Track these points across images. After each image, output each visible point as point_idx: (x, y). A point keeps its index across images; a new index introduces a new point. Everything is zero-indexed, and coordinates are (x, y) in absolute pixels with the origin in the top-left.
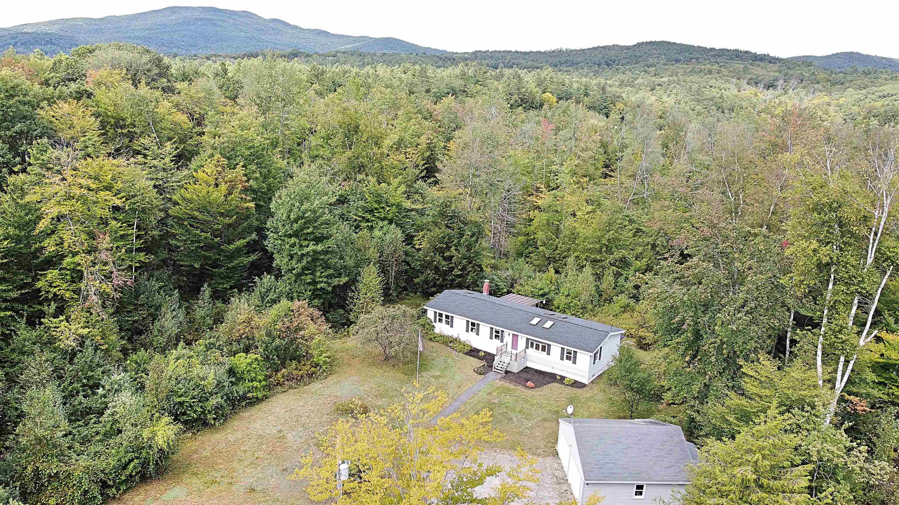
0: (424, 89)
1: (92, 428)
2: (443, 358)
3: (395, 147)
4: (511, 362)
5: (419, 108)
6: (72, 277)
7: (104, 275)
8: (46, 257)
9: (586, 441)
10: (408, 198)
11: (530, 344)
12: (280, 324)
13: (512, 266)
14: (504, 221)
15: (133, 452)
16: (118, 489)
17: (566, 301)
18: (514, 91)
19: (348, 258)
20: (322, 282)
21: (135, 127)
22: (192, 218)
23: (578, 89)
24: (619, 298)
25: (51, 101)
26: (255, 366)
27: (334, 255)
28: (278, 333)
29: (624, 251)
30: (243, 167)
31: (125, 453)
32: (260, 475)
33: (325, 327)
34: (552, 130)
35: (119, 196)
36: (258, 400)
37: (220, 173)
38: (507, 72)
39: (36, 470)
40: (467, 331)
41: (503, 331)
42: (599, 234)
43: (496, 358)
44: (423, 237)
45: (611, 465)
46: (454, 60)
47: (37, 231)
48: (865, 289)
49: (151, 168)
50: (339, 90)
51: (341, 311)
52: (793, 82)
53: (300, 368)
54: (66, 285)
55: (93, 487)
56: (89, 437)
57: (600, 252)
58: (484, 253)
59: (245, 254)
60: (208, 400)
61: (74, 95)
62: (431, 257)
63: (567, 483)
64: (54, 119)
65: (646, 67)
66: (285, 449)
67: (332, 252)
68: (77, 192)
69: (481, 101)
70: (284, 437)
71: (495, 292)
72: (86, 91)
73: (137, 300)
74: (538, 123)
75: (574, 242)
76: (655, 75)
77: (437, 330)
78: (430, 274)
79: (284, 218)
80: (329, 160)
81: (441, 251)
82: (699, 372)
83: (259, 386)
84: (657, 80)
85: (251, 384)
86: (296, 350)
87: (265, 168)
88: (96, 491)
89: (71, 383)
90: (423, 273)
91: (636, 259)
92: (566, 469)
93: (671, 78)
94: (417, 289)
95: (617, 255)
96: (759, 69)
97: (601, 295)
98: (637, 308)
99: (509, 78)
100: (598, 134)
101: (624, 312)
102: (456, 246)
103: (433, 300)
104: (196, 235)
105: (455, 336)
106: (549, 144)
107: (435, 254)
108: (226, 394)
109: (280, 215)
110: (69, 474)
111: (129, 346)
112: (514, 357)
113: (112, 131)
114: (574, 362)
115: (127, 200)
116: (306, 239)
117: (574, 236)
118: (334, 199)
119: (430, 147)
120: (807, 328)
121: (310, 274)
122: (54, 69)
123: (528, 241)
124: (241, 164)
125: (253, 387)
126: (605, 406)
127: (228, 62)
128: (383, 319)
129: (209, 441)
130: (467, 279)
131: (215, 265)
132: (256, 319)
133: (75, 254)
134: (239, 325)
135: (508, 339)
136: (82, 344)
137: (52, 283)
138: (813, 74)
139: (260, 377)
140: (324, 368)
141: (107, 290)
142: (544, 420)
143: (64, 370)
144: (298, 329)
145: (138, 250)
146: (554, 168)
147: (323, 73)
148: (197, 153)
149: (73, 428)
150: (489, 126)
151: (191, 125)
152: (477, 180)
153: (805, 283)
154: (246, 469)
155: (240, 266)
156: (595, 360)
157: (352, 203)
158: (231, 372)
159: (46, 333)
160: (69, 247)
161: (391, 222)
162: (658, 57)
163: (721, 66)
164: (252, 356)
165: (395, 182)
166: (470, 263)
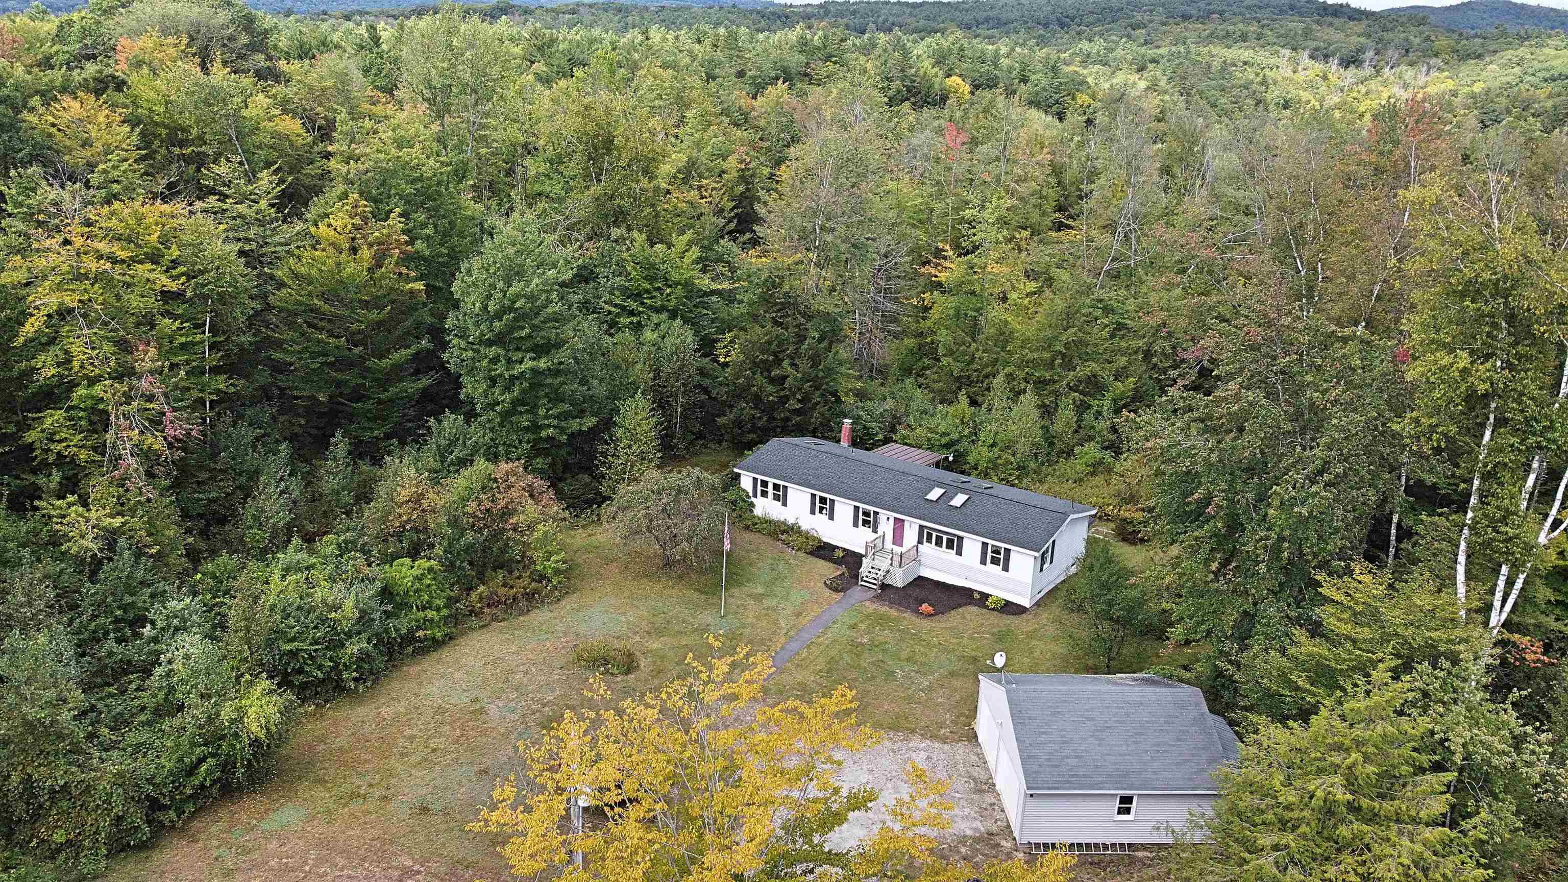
0: (733, 71)
1: (132, 700)
2: (770, 561)
3: (681, 176)
4: (892, 569)
5: (726, 105)
6: (91, 423)
7: (147, 419)
8: (41, 387)
9: (1030, 718)
10: (704, 270)
11: (924, 535)
12: (474, 504)
13: (893, 393)
14: (878, 311)
15: (205, 745)
16: (180, 812)
17: (991, 455)
18: (894, 73)
19: (595, 382)
20: (549, 426)
21: (205, 143)
22: (312, 311)
23: (1010, 69)
24: (1086, 449)
25: (48, 97)
26: (428, 582)
27: (570, 376)
28: (471, 520)
29: (1094, 365)
30: (400, 215)
31: (191, 748)
32: (439, 782)
33: (556, 508)
34: (964, 143)
35: (174, 272)
36: (436, 644)
37: (356, 228)
38: (883, 38)
39: (28, 781)
40: (813, 512)
41: (876, 513)
42: (1049, 333)
43: (865, 561)
44: (732, 341)
45: (1073, 762)
46: (787, 17)
47: (21, 340)
48: (1555, 441)
49: (234, 218)
50: (579, 73)
51: (586, 478)
52: (1392, 54)
53: (511, 582)
54: (80, 437)
55: (131, 810)
56: (127, 716)
57: (1051, 365)
58: (843, 370)
59: (412, 375)
60: (343, 645)
61: (92, 85)
62: (746, 378)
63: (994, 791)
64: (54, 130)
65: (1129, 29)
66: (484, 733)
67: (567, 373)
68: (91, 265)
69: (835, 91)
70: (482, 711)
71: (863, 440)
72: (114, 77)
73: (215, 462)
74: (940, 131)
75: (1003, 349)
76: (1146, 43)
77: (758, 511)
78: (745, 409)
79: (477, 310)
80: (561, 200)
81: (766, 367)
82: (1234, 591)
83: (436, 618)
84: (1151, 52)
85: (421, 614)
86: (503, 551)
87: (444, 217)
88: (137, 818)
89: (94, 617)
90: (731, 407)
91: (1116, 379)
92: (991, 764)
93: (1174, 49)
94: (722, 435)
95: (1083, 370)
96: (1331, 30)
97: (1051, 444)
98: (1118, 468)
99: (885, 50)
100: (1046, 150)
101: (1093, 474)
102: (793, 359)
103: (751, 457)
104: (319, 341)
105: (791, 521)
106: (958, 169)
107: (754, 374)
108: (377, 635)
109: (470, 306)
110: (89, 786)
111: (203, 546)
112: (897, 559)
113: (163, 151)
114: (1006, 569)
115: (190, 278)
116: (518, 349)
117: (1004, 337)
118: (570, 274)
119: (745, 177)
120: (1439, 511)
121: (527, 412)
122: (60, 36)
123: (920, 346)
124: (398, 210)
125: (425, 620)
126: (1061, 649)
127: (382, 23)
128: (659, 493)
129: (348, 719)
130: (812, 417)
131: (358, 396)
132: (430, 495)
133: (92, 381)
134: (400, 507)
135: (886, 527)
136: (111, 545)
137: (54, 434)
138: (1428, 39)
139: (438, 602)
140: (555, 581)
141: (155, 447)
142: (952, 674)
143: (80, 593)
144: (507, 513)
145: (215, 370)
146: (968, 213)
147: (553, 41)
148: (318, 191)
149: (98, 700)
150: (850, 137)
151: (310, 139)
152: (829, 238)
153: (1440, 430)
154: (413, 772)
155: (402, 398)
156: (1042, 565)
157: (603, 281)
158: (386, 593)
159: (46, 524)
160: (82, 367)
161: (673, 315)
162: (1151, 11)
163: (1263, 26)
164: (423, 563)
165: (681, 241)
166: (817, 388)
